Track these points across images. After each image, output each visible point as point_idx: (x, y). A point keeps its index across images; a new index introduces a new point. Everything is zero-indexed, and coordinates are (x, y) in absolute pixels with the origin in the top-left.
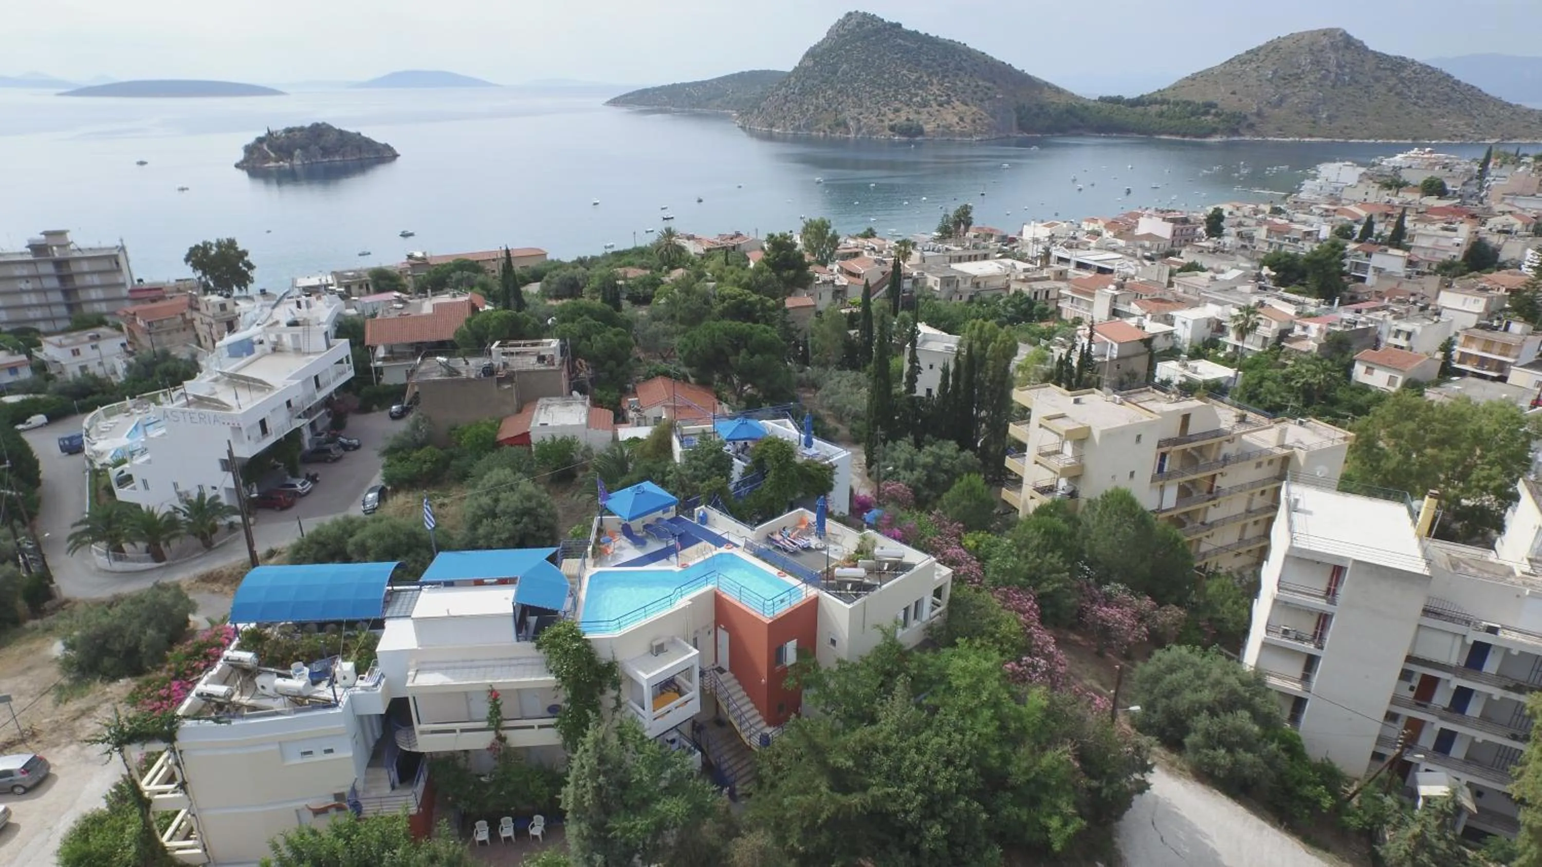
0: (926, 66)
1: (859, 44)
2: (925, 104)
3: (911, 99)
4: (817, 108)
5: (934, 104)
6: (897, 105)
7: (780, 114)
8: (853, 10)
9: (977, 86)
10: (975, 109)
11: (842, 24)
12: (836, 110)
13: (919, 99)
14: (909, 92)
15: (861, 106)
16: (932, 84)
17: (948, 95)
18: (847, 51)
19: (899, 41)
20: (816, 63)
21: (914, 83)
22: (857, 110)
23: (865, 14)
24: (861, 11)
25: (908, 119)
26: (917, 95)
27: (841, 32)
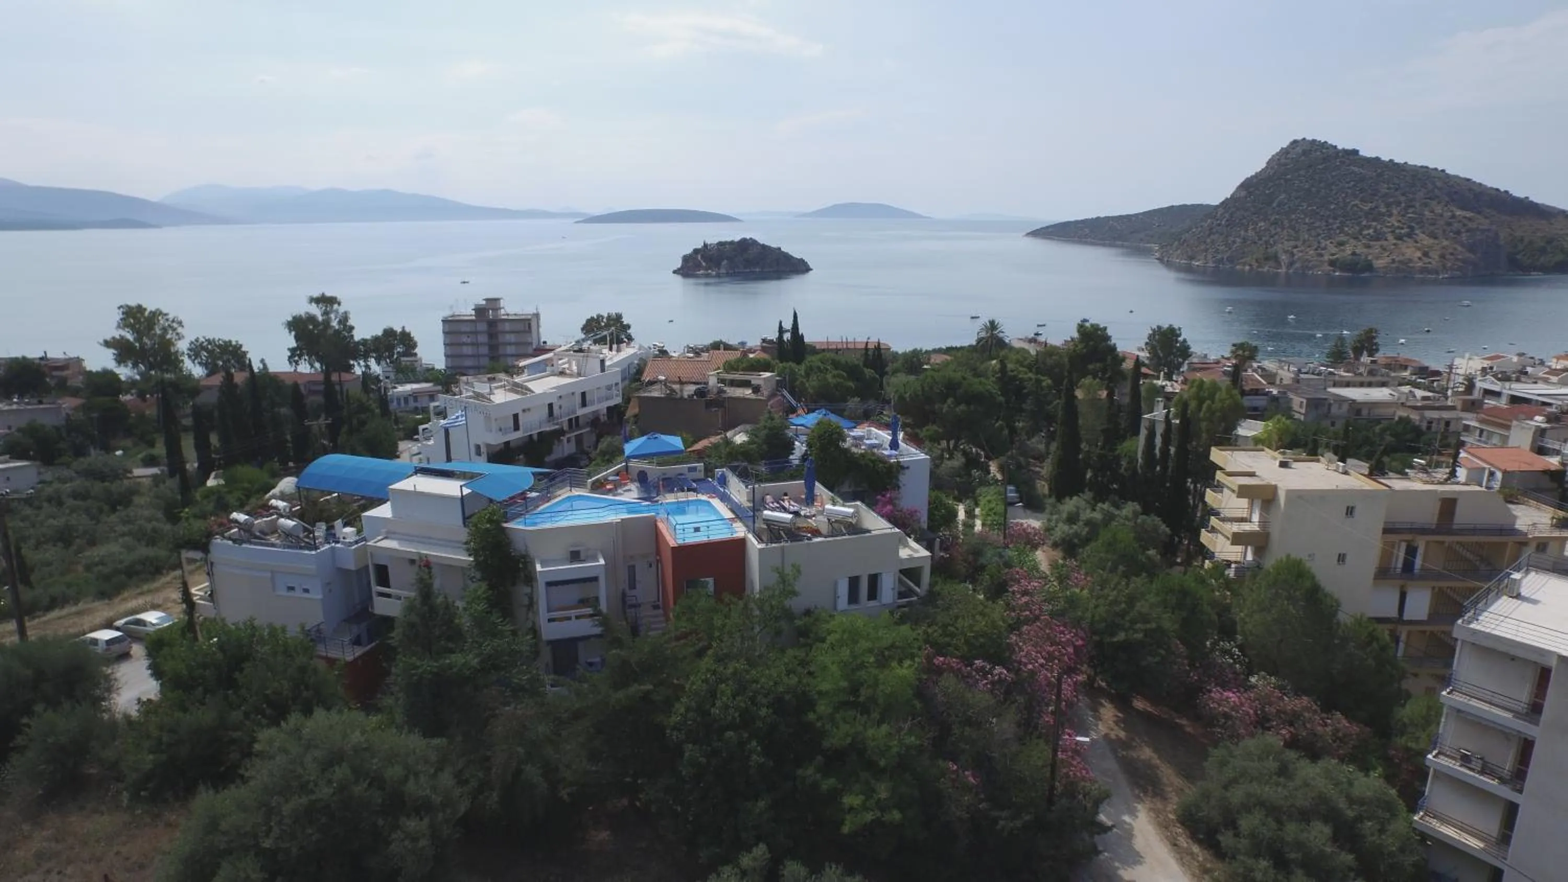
0: (1386, 195)
1: (1302, 172)
2: (1378, 236)
3: (1360, 232)
4: (1245, 240)
5: (1390, 237)
6: (1342, 238)
7: (1203, 247)
8: (1299, 138)
9: (1453, 216)
10: (1445, 243)
11: (1284, 152)
12: (1267, 242)
13: (1371, 231)
14: (1359, 224)
15: (1297, 239)
16: (1390, 215)
17: (1412, 228)
18: (1286, 181)
19: (1356, 169)
20: (1250, 193)
21: (1367, 214)
22: (1292, 243)
23: (1314, 141)
24: (1309, 138)
25: (1354, 254)
26: (1369, 227)
27: (1283, 161)
